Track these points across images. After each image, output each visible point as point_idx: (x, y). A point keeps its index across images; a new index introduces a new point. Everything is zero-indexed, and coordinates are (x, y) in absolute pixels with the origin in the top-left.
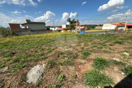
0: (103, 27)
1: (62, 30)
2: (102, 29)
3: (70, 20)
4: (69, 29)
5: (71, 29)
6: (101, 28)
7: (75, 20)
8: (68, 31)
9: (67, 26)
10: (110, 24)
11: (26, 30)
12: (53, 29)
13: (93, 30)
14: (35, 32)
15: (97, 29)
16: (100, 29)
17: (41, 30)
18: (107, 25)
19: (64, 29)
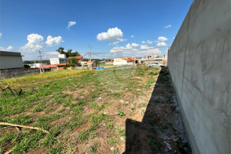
0: (114, 62)
1: (55, 68)
3: (62, 51)
4: (69, 66)
5: (73, 66)
6: (112, 63)
7: (71, 50)
8: (68, 68)
9: (61, 60)
10: (120, 59)
13: (104, 66)
15: (108, 65)
16: (110, 65)
17: (13, 69)
18: (118, 59)
19: (59, 66)
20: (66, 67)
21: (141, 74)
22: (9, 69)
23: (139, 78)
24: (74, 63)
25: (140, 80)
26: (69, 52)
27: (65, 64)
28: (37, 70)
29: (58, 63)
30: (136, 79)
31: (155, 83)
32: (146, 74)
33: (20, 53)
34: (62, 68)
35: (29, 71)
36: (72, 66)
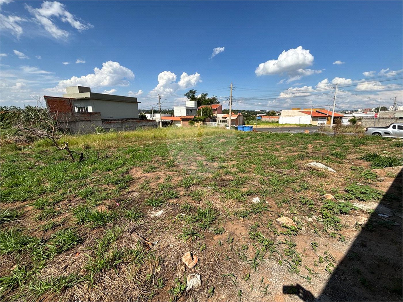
0: (281, 117)
1: (179, 122)
2: (277, 122)
3: (193, 96)
4: (197, 121)
5: (204, 121)
6: (276, 120)
7: (206, 94)
8: (196, 124)
9: (189, 110)
10: (296, 111)
11: (89, 118)
12: (157, 117)
13: (258, 124)
14: (112, 125)
15: (268, 122)
16: (273, 122)
17: (127, 119)
18: (291, 112)
19: (184, 120)
20: (193, 121)
21: (336, 155)
22: (122, 119)
23: (320, 166)
24: (206, 115)
25: (321, 175)
26: (202, 97)
27: (192, 117)
28: (154, 124)
29: (184, 114)
30: (308, 168)
31: (372, 206)
32: (352, 156)
33: (135, 99)
34: (187, 123)
35: (144, 124)
36: (201, 120)
